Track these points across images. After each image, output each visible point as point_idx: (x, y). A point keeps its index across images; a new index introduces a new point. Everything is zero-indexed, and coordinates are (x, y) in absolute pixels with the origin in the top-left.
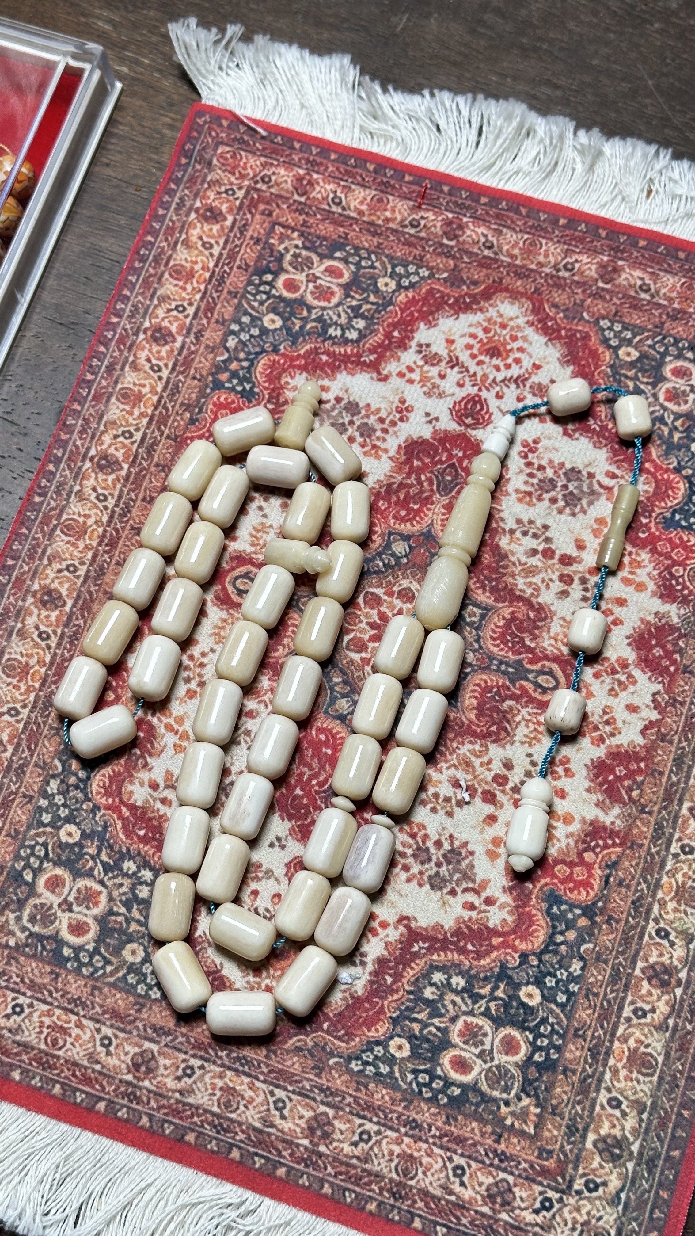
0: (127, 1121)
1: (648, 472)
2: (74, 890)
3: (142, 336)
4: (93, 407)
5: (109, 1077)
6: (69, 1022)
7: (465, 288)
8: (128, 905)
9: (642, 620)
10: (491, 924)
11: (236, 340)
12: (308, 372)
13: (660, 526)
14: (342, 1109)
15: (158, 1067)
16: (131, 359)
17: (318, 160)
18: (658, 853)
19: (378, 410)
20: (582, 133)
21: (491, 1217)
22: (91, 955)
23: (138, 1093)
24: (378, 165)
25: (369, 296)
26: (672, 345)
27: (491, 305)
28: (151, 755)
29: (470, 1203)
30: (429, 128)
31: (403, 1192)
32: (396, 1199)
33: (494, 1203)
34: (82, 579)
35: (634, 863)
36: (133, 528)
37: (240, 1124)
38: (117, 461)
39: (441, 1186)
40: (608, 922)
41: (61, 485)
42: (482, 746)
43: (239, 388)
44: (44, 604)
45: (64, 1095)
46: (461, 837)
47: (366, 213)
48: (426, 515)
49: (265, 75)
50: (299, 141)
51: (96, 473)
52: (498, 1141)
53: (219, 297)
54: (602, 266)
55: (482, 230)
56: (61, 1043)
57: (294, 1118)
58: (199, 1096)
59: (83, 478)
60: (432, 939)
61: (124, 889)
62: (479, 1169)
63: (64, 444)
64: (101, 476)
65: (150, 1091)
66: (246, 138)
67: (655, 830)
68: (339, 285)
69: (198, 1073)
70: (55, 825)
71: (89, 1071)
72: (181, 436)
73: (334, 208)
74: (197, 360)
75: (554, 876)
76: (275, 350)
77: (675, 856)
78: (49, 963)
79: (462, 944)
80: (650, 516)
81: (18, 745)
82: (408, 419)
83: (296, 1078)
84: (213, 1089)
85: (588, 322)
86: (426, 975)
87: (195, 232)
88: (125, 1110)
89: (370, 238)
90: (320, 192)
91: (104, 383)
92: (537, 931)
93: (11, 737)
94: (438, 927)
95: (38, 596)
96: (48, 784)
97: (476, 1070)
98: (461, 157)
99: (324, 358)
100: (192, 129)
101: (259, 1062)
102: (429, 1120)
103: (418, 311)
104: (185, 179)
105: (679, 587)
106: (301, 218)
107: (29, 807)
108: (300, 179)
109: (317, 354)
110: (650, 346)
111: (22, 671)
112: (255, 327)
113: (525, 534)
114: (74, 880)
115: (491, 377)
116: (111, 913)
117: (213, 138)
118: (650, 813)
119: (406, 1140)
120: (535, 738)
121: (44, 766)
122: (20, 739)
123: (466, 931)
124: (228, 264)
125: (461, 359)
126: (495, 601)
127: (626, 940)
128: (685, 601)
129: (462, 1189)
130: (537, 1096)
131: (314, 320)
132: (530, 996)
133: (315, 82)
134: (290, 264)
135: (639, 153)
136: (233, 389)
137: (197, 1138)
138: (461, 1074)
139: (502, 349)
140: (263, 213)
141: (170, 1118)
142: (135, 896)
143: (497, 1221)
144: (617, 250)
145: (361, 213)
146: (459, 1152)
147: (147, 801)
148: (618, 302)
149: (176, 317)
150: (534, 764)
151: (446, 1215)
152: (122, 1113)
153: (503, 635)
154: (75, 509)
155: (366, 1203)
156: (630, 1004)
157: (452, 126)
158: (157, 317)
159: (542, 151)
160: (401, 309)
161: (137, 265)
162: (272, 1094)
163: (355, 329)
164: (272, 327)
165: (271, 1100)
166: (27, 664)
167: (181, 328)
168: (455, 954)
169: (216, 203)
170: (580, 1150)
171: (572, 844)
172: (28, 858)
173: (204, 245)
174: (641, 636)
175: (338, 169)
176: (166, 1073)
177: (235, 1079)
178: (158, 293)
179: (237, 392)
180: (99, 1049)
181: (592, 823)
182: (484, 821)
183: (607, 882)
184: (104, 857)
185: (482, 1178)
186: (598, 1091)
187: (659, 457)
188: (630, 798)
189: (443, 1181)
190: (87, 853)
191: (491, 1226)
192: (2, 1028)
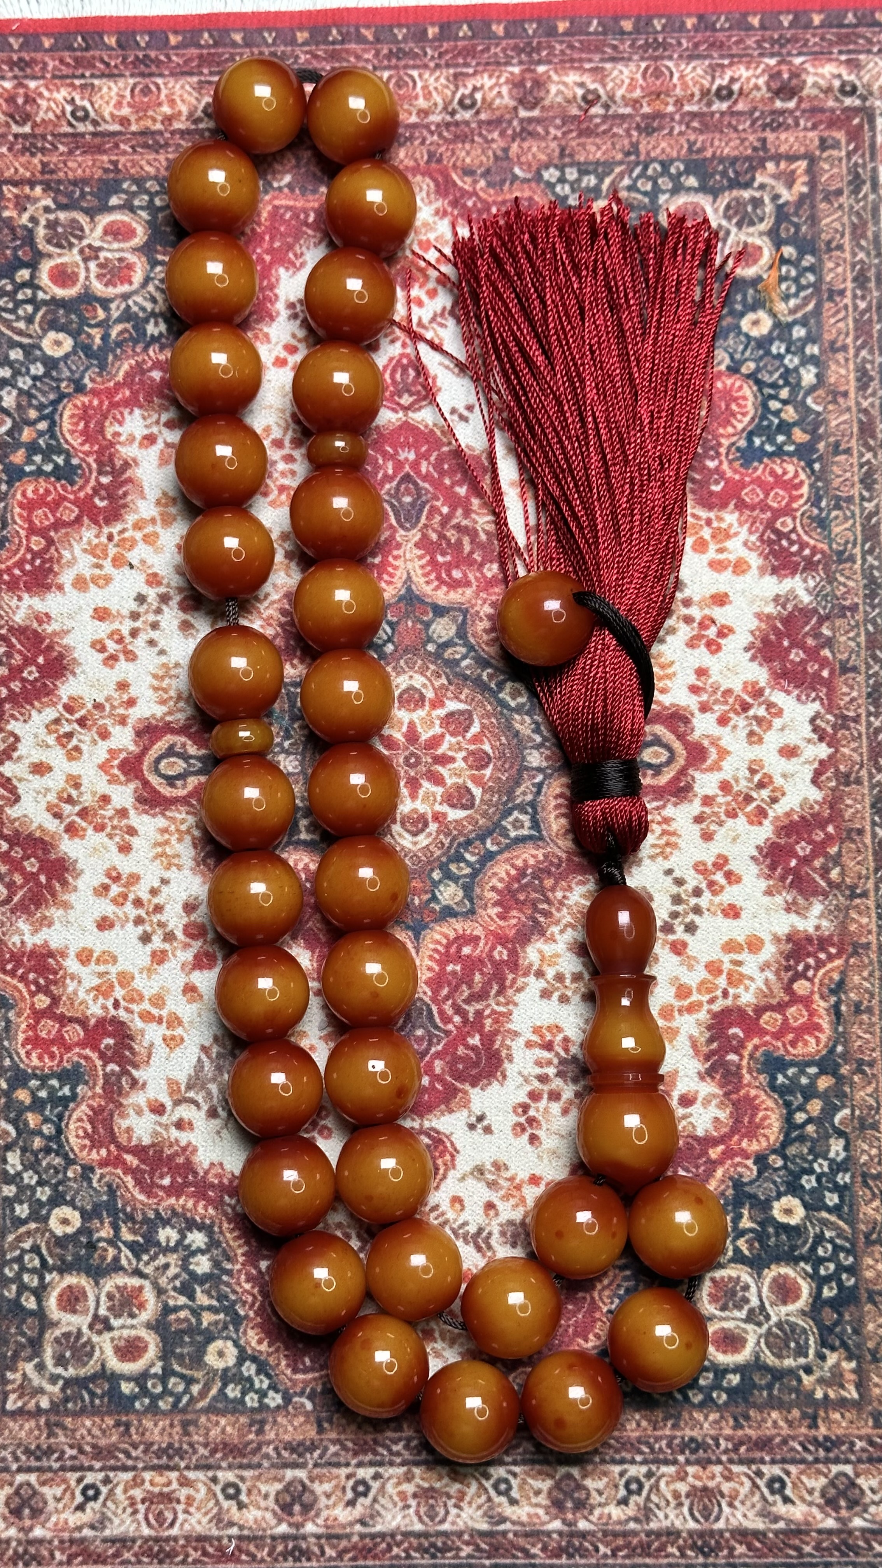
2: (103, 1298)
5: (255, 1538)
6: (169, 1484)
8: (186, 1290)
9: (759, 616)
10: (700, 1133)
11: (15, 393)
12: (141, 407)
13: (737, 464)
15: (316, 1500)
17: (27, 57)
21: (838, 1532)
22: (164, 1378)
23: (304, 1546)
24: (120, 33)
26: (662, 175)
28: (136, 1066)
29: (807, 1523)
31: (713, 1542)
32: (706, 1555)
35: (865, 974)
37: (460, 1534)
39: (759, 1514)
40: (859, 1070)
43: (48, 468)
47: (133, 119)
48: (396, 568)
52: (814, 1425)
54: (517, 84)
56: (169, 1516)
57: (529, 1499)
58: (389, 1517)
61: (173, 1271)
62: (801, 1473)
65: (318, 1537)
67: (879, 916)
68: (135, 250)
69: (375, 1485)
70: (39, 1214)
71: (224, 1541)
73: (81, 128)
75: (763, 1032)
76: (80, 388)
78: (110, 1413)
80: (718, 454)
84: (404, 1499)
85: (526, 181)
89: (151, 157)
90: (49, 109)
92: (765, 1118)
96: (5, 1161)
97: (751, 1340)
99: (157, 375)
102: (712, 1432)
103: (268, 252)
105: (795, 548)
106: (36, 161)
108: (10, 98)
109: (143, 372)
110: (630, 188)
112: (34, 362)
114: (97, 1284)
115: (414, 320)
116: (167, 1310)
118: (864, 895)
119: (691, 1470)
120: (668, 844)
128: (810, 566)
129: (789, 1506)
130: (844, 1344)
131: (119, 320)
132: (788, 1212)
134: (49, 242)
136: (39, 472)
138: (733, 1353)
139: (414, 269)
142: (192, 1274)
143: (850, 1533)
144: (528, 50)
145: (124, 121)
146: (767, 1458)
147: (156, 1133)
148: (559, 134)
150: (679, 882)
151: (780, 1550)
162: (486, 1476)
164: (58, 353)
165: (488, 1485)
171: (771, 976)
172: (18, 1277)
174: (765, 641)
175: (62, 61)
176: (331, 1502)
177: (428, 1475)
179: (48, 475)
180: (226, 1504)
181: (789, 938)
183: (838, 1014)
184: (128, 1236)
188: (830, 883)
189: (759, 1506)
190: (100, 1240)
191: (844, 1542)
192: (79, 1529)
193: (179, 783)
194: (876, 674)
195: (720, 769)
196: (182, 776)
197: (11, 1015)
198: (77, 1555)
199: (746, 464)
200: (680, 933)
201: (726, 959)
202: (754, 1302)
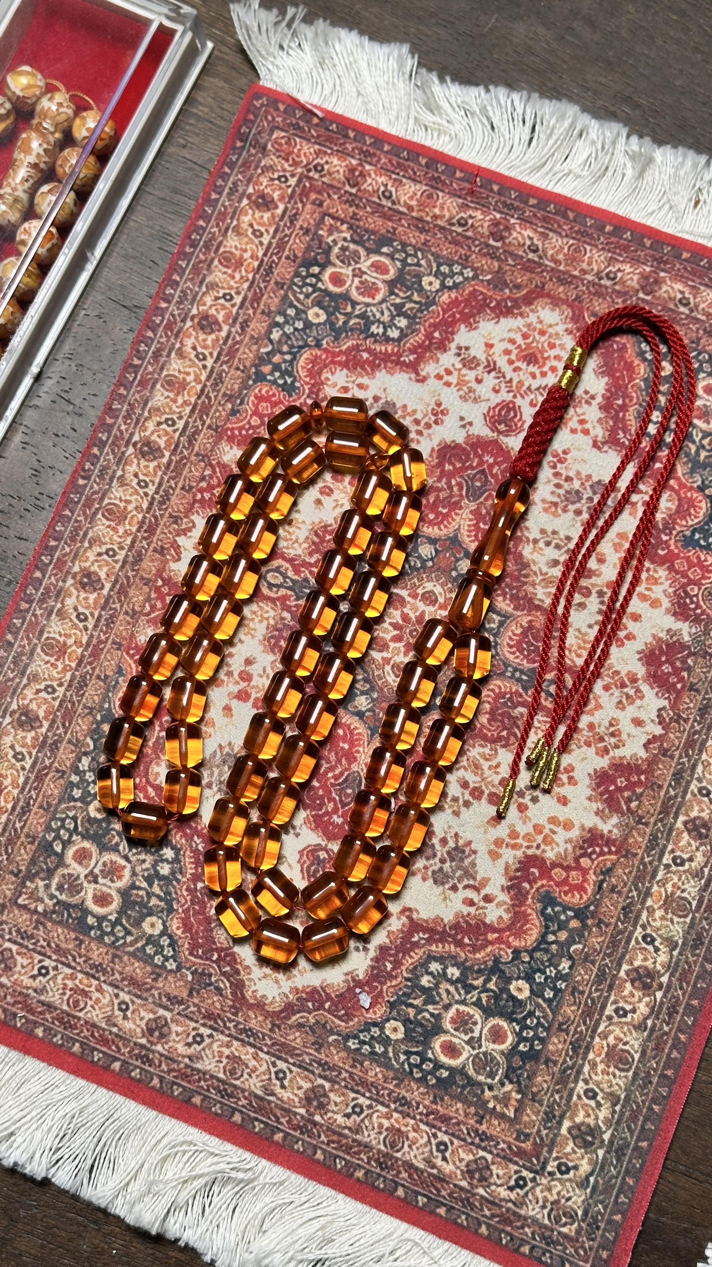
0: (139, 1081)
1: (672, 489)
2: (100, 863)
3: (189, 323)
4: (139, 392)
5: (125, 1039)
6: (90, 986)
7: (507, 291)
8: (149, 880)
9: (654, 636)
10: (488, 921)
11: (281, 332)
12: (348, 369)
13: (679, 544)
14: (339, 1083)
15: (170, 1033)
16: (178, 345)
17: (372, 151)
18: (651, 863)
19: (415, 411)
20: (634, 139)
21: (468, 1191)
22: (114, 925)
23: (151, 1056)
24: (430, 159)
25: (412, 294)
26: (707, 362)
27: (532, 311)
29: (450, 1177)
30: (483, 124)
31: (390, 1163)
32: (382, 1169)
33: (472, 1178)
34: (120, 564)
35: (627, 871)
36: (171, 516)
37: (243, 1091)
38: (159, 448)
39: (424, 1159)
40: (598, 926)
41: (104, 469)
42: (491, 749)
43: (281, 382)
44: (84, 586)
45: (82, 1053)
46: (465, 836)
47: (416, 209)
48: (454, 520)
49: (324, 59)
50: (354, 130)
51: (139, 460)
52: (480, 1122)
53: (266, 287)
54: (645, 277)
55: (528, 233)
56: (82, 1005)
57: (293, 1088)
58: (207, 1063)
59: (126, 464)
60: (431, 931)
61: (146, 865)
62: (461, 1147)
63: (109, 428)
64: (143, 463)
65: (161, 1055)
66: (301, 124)
67: (650, 841)
68: (384, 281)
69: (207, 1041)
70: (85, 799)
71: (107, 1033)
72: (222, 426)
73: (384, 202)
74: (241, 350)
75: (551, 878)
76: (318, 345)
77: (667, 866)
78: (74, 930)
79: (459, 937)
80: (671, 533)
81: (53, 722)
82: (442, 422)
83: (297, 1052)
84: (220, 1057)
86: (424, 964)
87: (246, 219)
88: (138, 1070)
89: (417, 234)
90: (371, 184)
91: (150, 369)
92: (530, 929)
93: (47, 713)
94: (438, 920)
95: (78, 578)
96: (80, 761)
97: (465, 1055)
98: (513, 156)
99: (365, 355)
100: (248, 111)
101: (264, 1035)
102: (418, 1099)
103: (459, 313)
104: (240, 162)
105: (693, 606)
106: (351, 210)
107: (62, 781)
108: (352, 170)
109: (359, 351)
111: (60, 651)
112: (299, 320)
113: (548, 544)
114: (100, 853)
115: (527, 384)
116: (133, 886)
117: (269, 122)
118: (646, 824)
119: (395, 1115)
121: (77, 744)
122: (56, 716)
123: (464, 925)
124: (276, 254)
125: (498, 364)
126: (516, 608)
127: (614, 943)
128: (697, 620)
129: (444, 1164)
130: (519, 1083)
131: (357, 316)
132: (519, 990)
133: (373, 69)
134: (338, 257)
135: (689, 163)
136: (274, 382)
137: (203, 1101)
138: (451, 1058)
139: (539, 356)
140: (313, 203)
141: (179, 1081)
142: (157, 872)
143: (474, 1195)
144: (660, 261)
145: (411, 208)
146: (444, 1129)
149: (223, 305)
151: (428, 1186)
152: (135, 1074)
153: (519, 643)
154: (117, 494)
155: (355, 1170)
156: (612, 1004)
157: (506, 123)
158: (205, 305)
159: (594, 155)
160: (443, 309)
161: (188, 249)
162: (274, 1064)
163: (397, 328)
164: (316, 321)
165: (273, 1070)
166: (65, 644)
167: (227, 317)
168: (452, 947)
169: (268, 191)
170: (556, 1135)
171: (570, 849)
172: (58, 830)
173: (254, 233)
174: (652, 652)
175: (390, 161)
176: (177, 1039)
177: (241, 1049)
178: (207, 280)
179: (279, 385)
180: (117, 1013)
181: (590, 830)
182: (488, 822)
183: (600, 887)
185: (463, 1155)
186: (576, 1081)
187: (684, 475)
188: (629, 809)
189: (426, 1155)
190: (113, 829)
191: (467, 1199)
192: (28, 988)
193: (275, 589)
194: (709, 699)
195: (593, 715)
196: (278, 586)
197: (121, 679)
198: (20, 1003)
199: (685, 546)
200: (527, 800)
201: (548, 826)
202: (476, 1034)
